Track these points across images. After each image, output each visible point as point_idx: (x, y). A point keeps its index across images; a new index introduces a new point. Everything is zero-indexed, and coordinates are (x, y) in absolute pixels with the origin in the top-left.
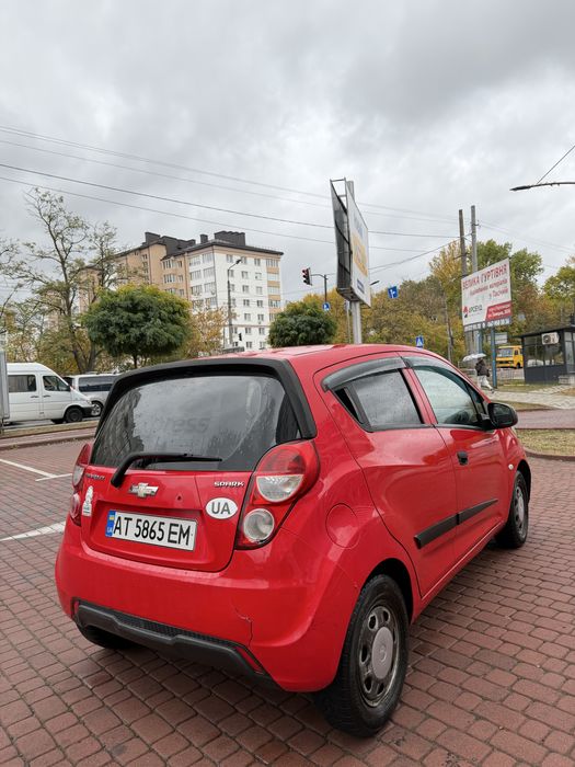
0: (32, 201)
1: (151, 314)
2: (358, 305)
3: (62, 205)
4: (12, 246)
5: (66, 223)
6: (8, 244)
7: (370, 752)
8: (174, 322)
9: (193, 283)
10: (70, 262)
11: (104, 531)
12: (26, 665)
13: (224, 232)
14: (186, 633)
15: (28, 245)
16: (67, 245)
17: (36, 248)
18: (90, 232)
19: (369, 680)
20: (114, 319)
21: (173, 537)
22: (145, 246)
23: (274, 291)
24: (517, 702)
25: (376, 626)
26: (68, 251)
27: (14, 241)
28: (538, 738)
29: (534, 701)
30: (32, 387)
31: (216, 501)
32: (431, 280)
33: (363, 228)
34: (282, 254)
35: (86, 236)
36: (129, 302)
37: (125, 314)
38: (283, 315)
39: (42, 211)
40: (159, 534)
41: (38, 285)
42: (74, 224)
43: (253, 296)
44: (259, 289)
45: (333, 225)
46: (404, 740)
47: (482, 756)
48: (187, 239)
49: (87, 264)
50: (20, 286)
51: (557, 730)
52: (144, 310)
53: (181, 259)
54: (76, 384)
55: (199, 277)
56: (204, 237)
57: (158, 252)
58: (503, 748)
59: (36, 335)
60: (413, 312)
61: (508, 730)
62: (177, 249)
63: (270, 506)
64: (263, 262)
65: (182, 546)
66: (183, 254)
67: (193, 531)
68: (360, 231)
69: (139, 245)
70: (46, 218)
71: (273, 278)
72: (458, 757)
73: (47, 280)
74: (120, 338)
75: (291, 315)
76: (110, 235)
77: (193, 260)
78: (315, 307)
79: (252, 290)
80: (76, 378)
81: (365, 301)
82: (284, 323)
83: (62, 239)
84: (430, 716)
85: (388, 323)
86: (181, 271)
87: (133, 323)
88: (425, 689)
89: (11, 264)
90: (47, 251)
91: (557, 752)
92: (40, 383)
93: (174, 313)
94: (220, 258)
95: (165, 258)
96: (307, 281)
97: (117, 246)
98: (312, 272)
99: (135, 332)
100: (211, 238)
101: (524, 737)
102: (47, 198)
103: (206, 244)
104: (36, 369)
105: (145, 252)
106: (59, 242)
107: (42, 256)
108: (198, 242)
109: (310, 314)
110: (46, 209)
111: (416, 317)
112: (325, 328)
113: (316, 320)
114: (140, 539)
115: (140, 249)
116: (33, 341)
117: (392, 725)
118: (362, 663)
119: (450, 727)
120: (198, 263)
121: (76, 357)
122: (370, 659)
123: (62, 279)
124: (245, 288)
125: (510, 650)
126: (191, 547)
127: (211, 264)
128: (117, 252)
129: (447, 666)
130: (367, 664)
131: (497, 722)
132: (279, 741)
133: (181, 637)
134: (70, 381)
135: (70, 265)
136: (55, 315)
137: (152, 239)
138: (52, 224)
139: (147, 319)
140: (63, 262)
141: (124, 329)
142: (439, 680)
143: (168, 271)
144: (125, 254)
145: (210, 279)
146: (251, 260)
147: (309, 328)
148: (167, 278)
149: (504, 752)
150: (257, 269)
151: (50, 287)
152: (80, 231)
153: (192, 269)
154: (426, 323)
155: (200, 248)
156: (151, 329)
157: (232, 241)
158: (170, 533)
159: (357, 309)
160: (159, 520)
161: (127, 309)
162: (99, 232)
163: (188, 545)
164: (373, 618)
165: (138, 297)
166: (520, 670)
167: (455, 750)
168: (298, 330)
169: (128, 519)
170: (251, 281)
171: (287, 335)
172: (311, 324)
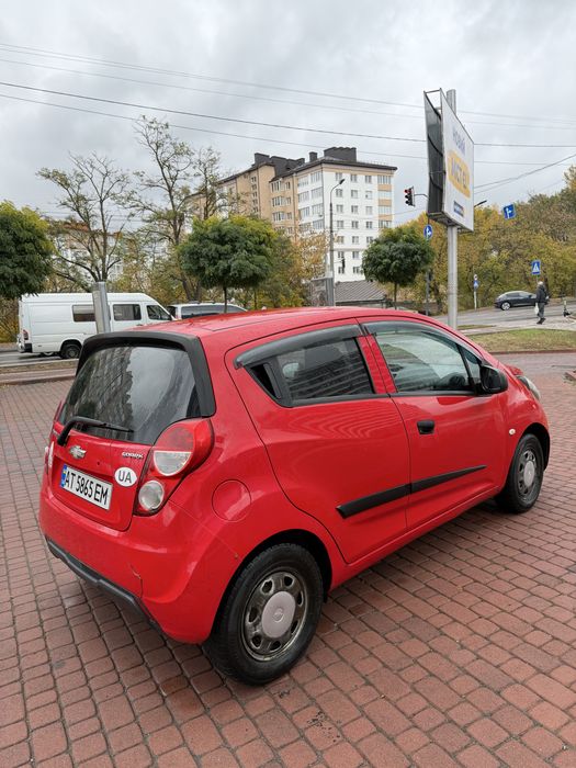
0: (141, 129)
1: (238, 245)
2: (455, 230)
3: (168, 131)
4: (123, 176)
5: (172, 150)
6: (119, 174)
7: (253, 699)
8: (260, 252)
9: (300, 206)
10: (177, 190)
11: (60, 483)
12: (29, 581)
13: (334, 148)
14: (104, 579)
15: (138, 174)
16: (173, 173)
17: (145, 177)
18: (195, 158)
19: (257, 639)
20: (204, 251)
21: (98, 496)
22: (255, 168)
23: (385, 211)
24: (414, 674)
25: (272, 591)
26: (174, 178)
27: (125, 172)
28: (409, 713)
29: (431, 675)
30: (137, 316)
31: (122, 469)
32: (565, 194)
33: (467, 142)
34: (395, 169)
35: (191, 163)
36: (217, 233)
37: (214, 246)
38: (378, 242)
39: (150, 138)
40: (89, 492)
41: (148, 213)
42: (180, 151)
43: (362, 217)
44: (369, 208)
45: (426, 139)
46: (288, 693)
47: (347, 721)
48: (295, 159)
49: (193, 192)
50: (133, 215)
51: (435, 707)
52: (232, 241)
53: (289, 180)
54: (179, 313)
55: (307, 198)
56: (313, 155)
57: (267, 173)
58: (371, 716)
59: (149, 263)
60: (537, 231)
61: (388, 700)
62: (286, 169)
63: (161, 478)
64: (375, 178)
65: (101, 505)
66: (291, 174)
67: (109, 493)
68: (462, 147)
69: (248, 167)
70: (154, 146)
71: (384, 196)
72: (326, 717)
73: (157, 209)
74: (210, 270)
75: (385, 242)
76: (214, 161)
77: (302, 180)
78: (413, 232)
79: (362, 210)
80: (179, 307)
81: (464, 224)
82: (377, 251)
83: (169, 167)
84: (326, 676)
85: (509, 245)
86: (289, 193)
87: (220, 255)
88: (336, 648)
89: (123, 194)
90: (155, 180)
91: (419, 729)
92: (144, 312)
93: (261, 243)
94: (329, 176)
95: (273, 180)
96: (410, 202)
97: (222, 171)
98: (415, 192)
99: (222, 264)
100: (321, 155)
101: (398, 709)
102: (154, 125)
103: (316, 162)
104: (140, 298)
105: (254, 174)
106: (165, 170)
107: (151, 185)
108: (307, 160)
109: (407, 241)
110: (153, 137)
111: (541, 237)
112: (422, 255)
113: (412, 247)
114: (78, 494)
115: (249, 171)
116: (147, 270)
117: (287, 678)
118: (248, 623)
119: (337, 688)
120: (307, 183)
121: (185, 284)
122: (259, 620)
123: (170, 207)
124: (354, 209)
125: (439, 621)
126: (107, 507)
127: (319, 184)
128: (222, 177)
129: (372, 629)
130: (255, 625)
131: (381, 690)
132: (186, 677)
133: (101, 581)
134: (173, 310)
135: (176, 193)
136: (165, 244)
137: (262, 160)
138: (159, 152)
139: (234, 251)
140: (170, 190)
141: (213, 261)
142: (355, 641)
143: (277, 193)
144: (235, 178)
145: (318, 200)
146: (361, 177)
147: (403, 256)
148: (275, 201)
149: (370, 720)
150: (368, 187)
151: (159, 216)
152: (185, 158)
153: (300, 190)
154: (552, 244)
155: (309, 167)
156: (236, 261)
157: (343, 158)
158: (97, 492)
159: (453, 235)
160: (91, 479)
161: (215, 241)
162: (203, 159)
163: (105, 504)
164: (269, 584)
165: (225, 228)
166: (435, 643)
167: (326, 711)
168: (392, 258)
169: (73, 475)
170: (361, 202)
171: (381, 263)
172: (406, 252)
